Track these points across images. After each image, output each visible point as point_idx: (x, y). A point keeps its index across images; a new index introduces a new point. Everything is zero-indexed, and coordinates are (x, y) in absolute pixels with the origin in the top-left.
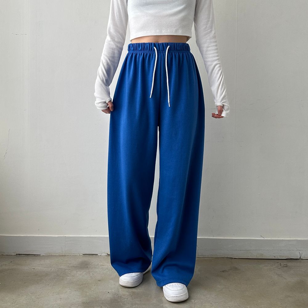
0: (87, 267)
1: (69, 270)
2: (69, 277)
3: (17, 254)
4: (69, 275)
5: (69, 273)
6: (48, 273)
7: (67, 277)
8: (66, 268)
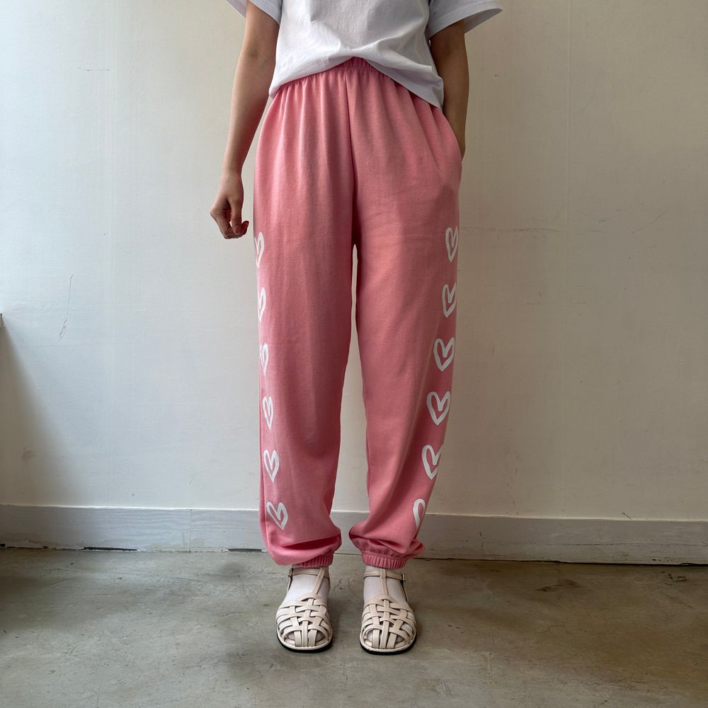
0: (239, 576)
1: (199, 581)
2: (197, 598)
3: (85, 548)
4: (198, 593)
5: (199, 588)
6: (152, 588)
7: (193, 598)
8: (191, 578)
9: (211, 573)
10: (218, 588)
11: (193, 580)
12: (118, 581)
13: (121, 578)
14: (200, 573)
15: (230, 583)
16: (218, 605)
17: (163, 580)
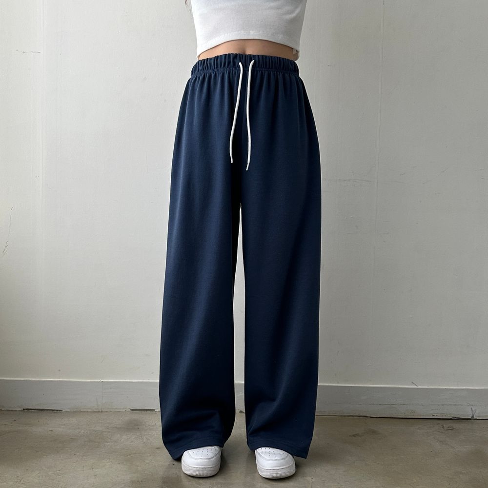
0: (138, 428)
1: (110, 432)
5: (109, 437)
6: (76, 437)
7: (106, 444)
8: (104, 430)
9: (118, 426)
10: (123, 437)
11: (105, 432)
12: (49, 432)
13: (52, 431)
14: (110, 426)
15: (132, 434)
17: (82, 432)
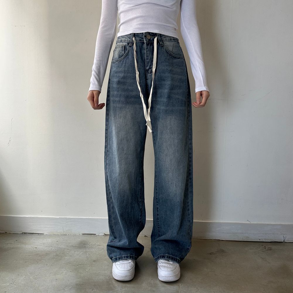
0: (85, 247)
3: (23, 233)
5: (68, 252)
6: (49, 253)
7: (65, 257)
9: (74, 245)
10: (76, 253)
11: (66, 249)
13: (36, 248)
14: (69, 245)
15: (81, 250)
16: (75, 261)
17: (53, 248)
